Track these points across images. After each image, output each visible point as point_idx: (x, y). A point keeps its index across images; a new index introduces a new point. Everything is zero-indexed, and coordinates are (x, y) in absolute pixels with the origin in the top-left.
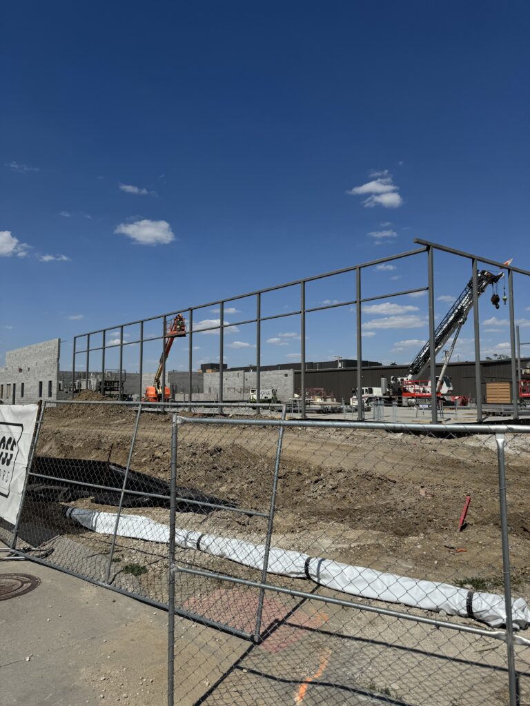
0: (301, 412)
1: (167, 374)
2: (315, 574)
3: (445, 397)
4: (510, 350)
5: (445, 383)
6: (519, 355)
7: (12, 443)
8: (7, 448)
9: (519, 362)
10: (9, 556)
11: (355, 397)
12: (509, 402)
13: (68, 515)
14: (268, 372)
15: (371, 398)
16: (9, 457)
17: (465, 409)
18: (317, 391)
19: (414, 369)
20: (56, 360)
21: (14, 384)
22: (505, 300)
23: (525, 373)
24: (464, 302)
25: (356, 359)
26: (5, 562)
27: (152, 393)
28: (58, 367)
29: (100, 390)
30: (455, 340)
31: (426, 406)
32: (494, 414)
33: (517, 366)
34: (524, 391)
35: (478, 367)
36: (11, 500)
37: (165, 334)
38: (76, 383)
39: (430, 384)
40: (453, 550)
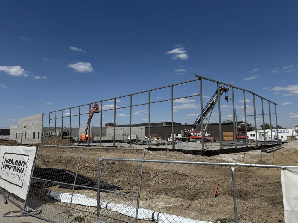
0: (148, 145)
1: (90, 128)
2: (157, 219)
3: (207, 138)
4: (233, 118)
5: (207, 132)
6: (236, 121)
7: (24, 163)
8: (22, 166)
9: (236, 123)
10: (22, 214)
11: (170, 138)
12: (232, 140)
13: (48, 194)
14: (134, 127)
15: (177, 138)
16: (22, 169)
17: (215, 143)
18: (155, 135)
19: (194, 126)
20: (41, 123)
21: (22, 133)
22: (230, 98)
23: (239, 128)
24: (214, 99)
25: (171, 122)
26: (20, 217)
27: (84, 137)
28: (42, 126)
29: (61, 136)
30: (211, 114)
31: (199, 142)
32: (227, 146)
33: (235, 125)
34: (238, 135)
35: (220, 125)
36: (24, 189)
37: (90, 111)
38: (50, 132)
39: (201, 132)
40: (212, 206)
